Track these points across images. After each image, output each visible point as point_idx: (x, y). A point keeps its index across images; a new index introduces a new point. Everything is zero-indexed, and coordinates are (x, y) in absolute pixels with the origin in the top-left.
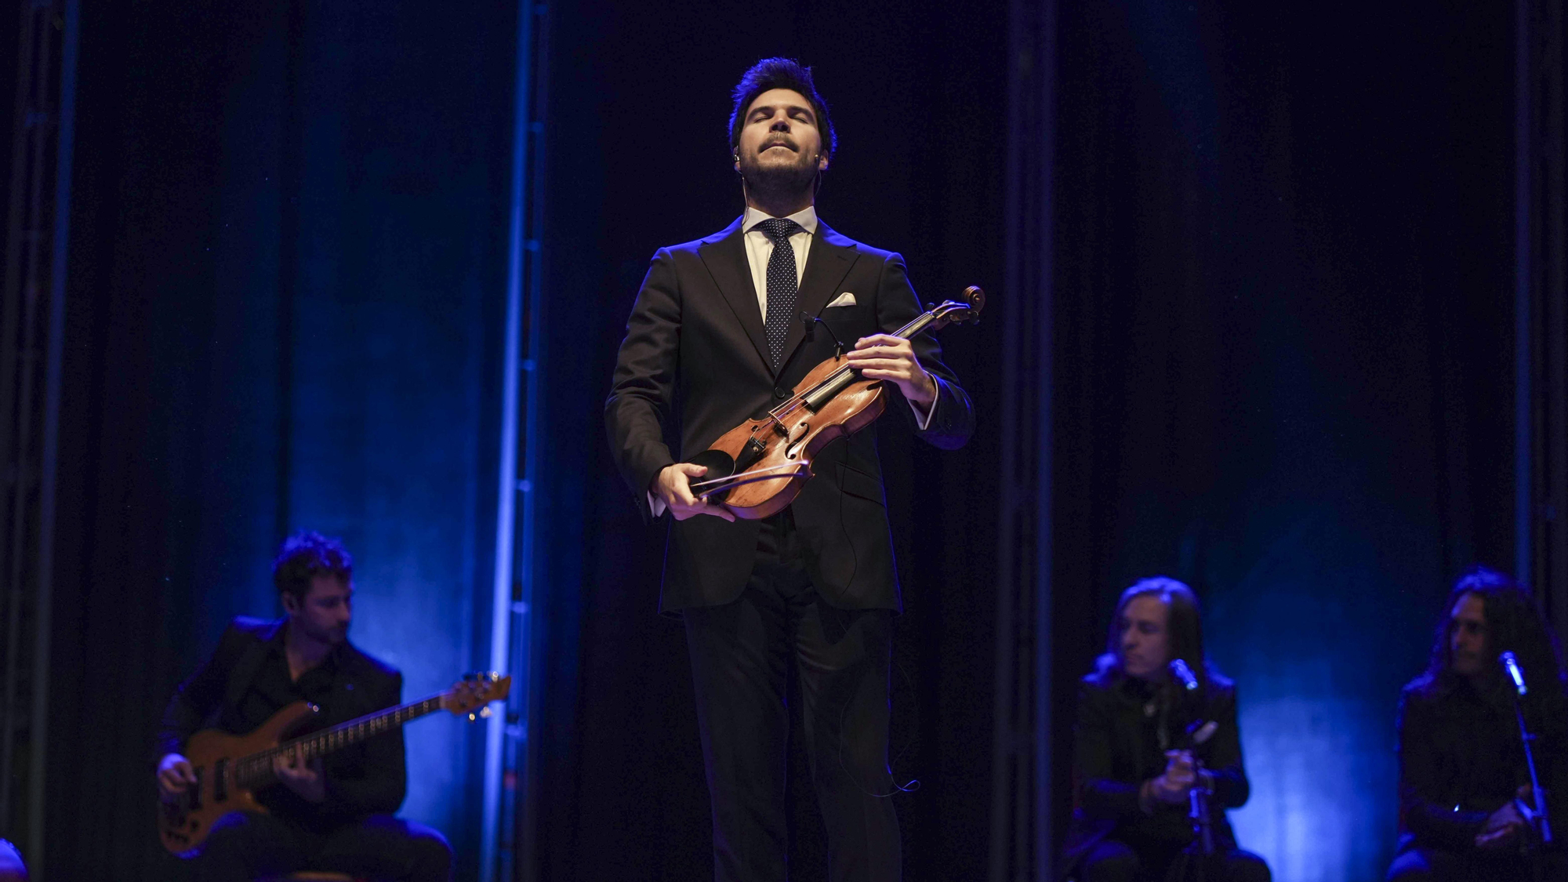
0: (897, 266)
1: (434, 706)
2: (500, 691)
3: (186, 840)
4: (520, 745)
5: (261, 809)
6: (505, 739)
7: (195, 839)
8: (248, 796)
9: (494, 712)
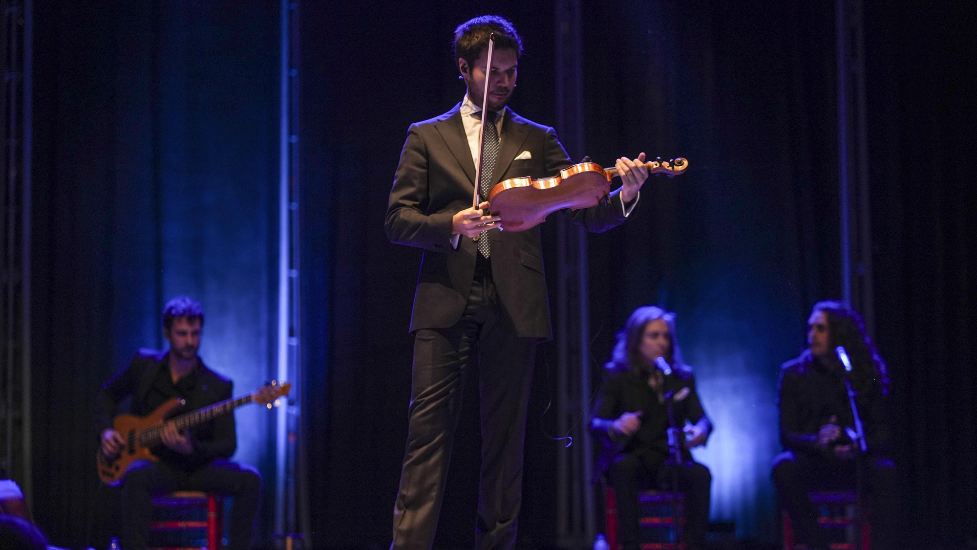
0: (552, 135)
1: (247, 400)
2: (284, 391)
3: (112, 476)
4: (297, 419)
5: (154, 458)
6: (288, 416)
7: (118, 475)
8: (146, 451)
9: (281, 403)
